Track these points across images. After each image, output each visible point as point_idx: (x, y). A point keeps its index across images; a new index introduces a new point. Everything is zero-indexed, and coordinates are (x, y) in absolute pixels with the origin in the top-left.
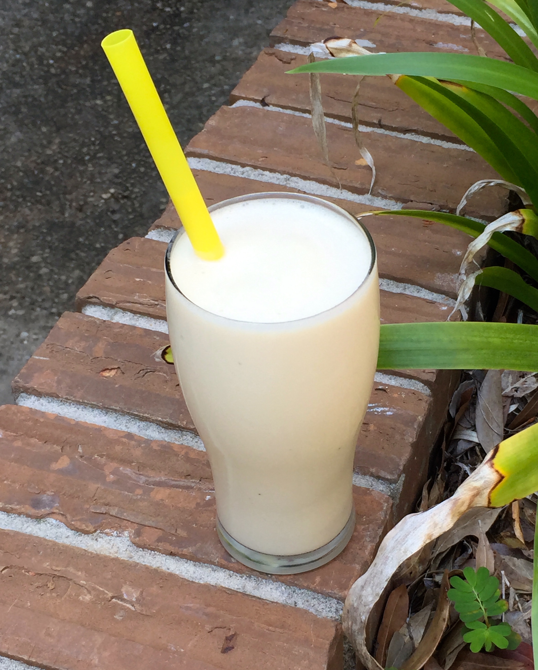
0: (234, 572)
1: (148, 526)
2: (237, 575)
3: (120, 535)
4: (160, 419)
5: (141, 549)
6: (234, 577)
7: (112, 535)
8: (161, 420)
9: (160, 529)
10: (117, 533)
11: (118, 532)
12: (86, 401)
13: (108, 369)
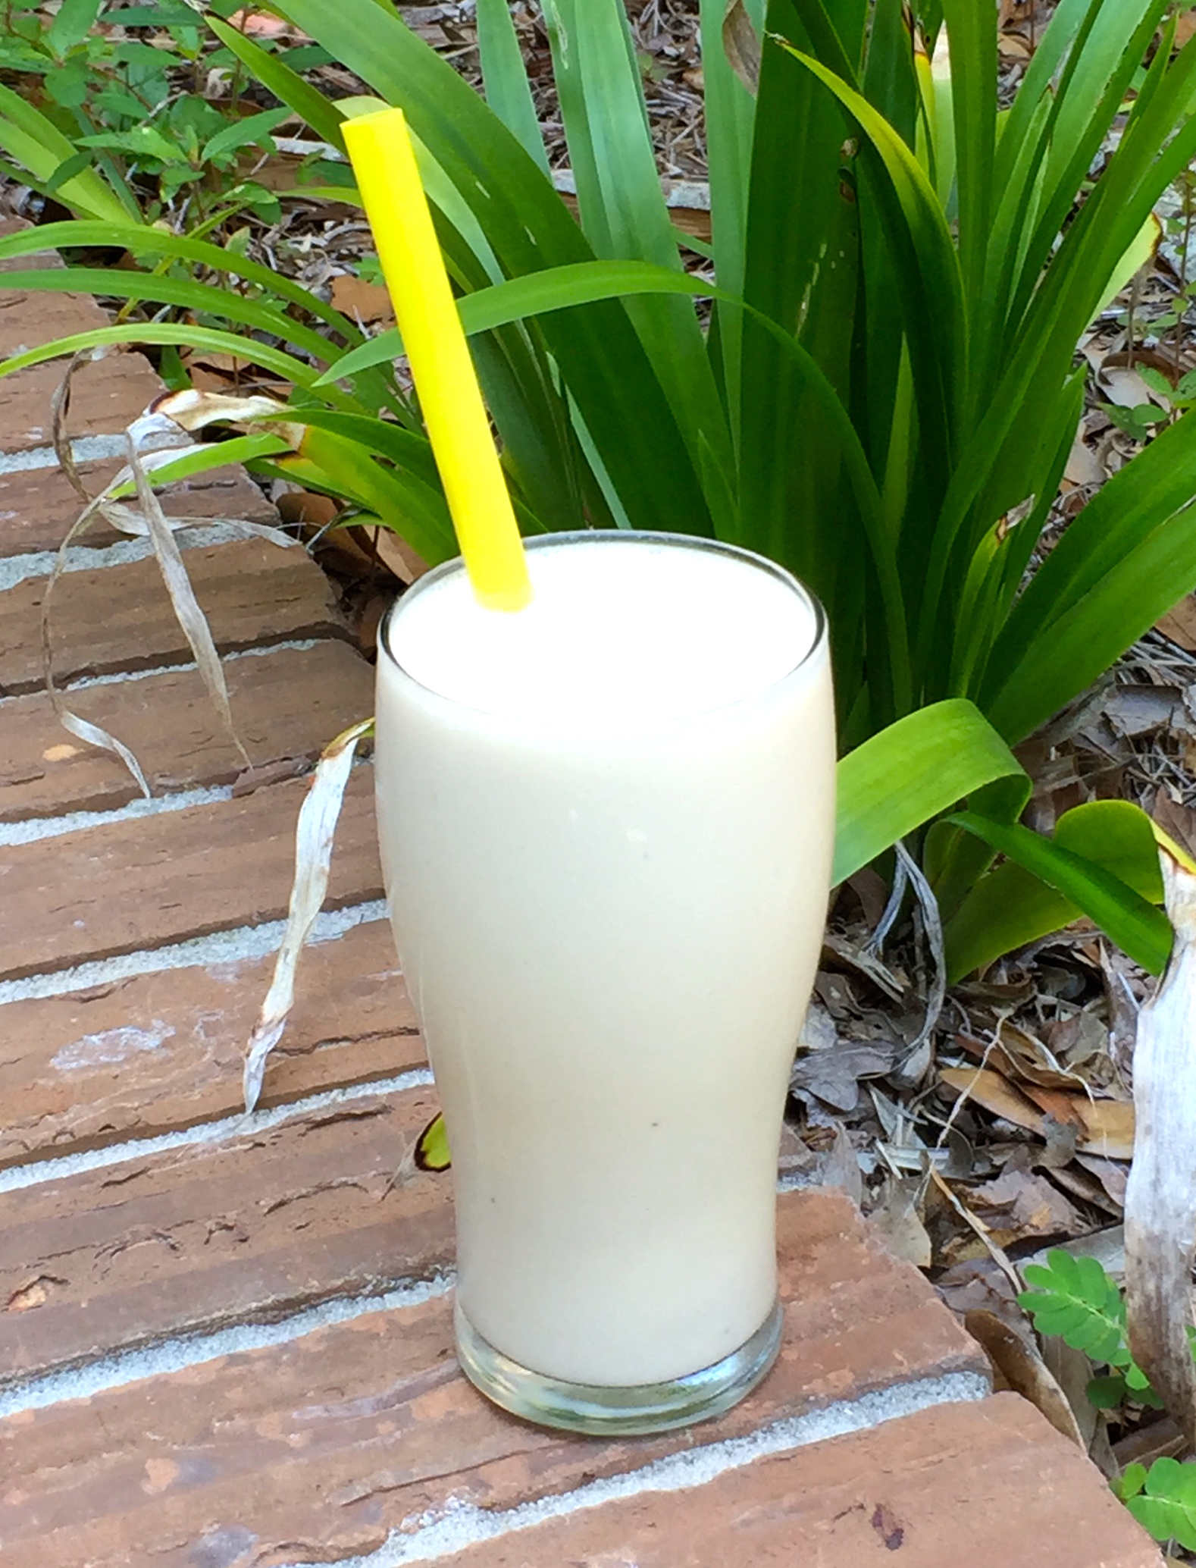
0: (731, 1439)
1: (485, 1463)
2: (740, 1442)
3: (441, 1514)
4: (254, 1305)
5: (511, 1512)
6: (737, 1450)
7: (422, 1527)
8: (260, 1304)
9: (513, 1454)
10: (431, 1515)
11: (433, 1512)
12: (56, 1361)
13: (18, 1293)
